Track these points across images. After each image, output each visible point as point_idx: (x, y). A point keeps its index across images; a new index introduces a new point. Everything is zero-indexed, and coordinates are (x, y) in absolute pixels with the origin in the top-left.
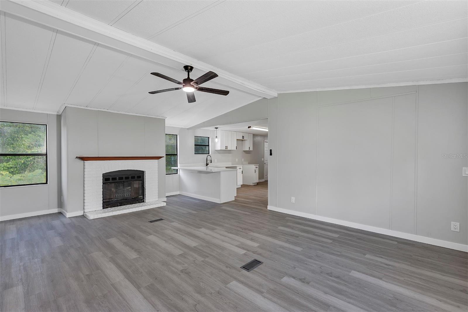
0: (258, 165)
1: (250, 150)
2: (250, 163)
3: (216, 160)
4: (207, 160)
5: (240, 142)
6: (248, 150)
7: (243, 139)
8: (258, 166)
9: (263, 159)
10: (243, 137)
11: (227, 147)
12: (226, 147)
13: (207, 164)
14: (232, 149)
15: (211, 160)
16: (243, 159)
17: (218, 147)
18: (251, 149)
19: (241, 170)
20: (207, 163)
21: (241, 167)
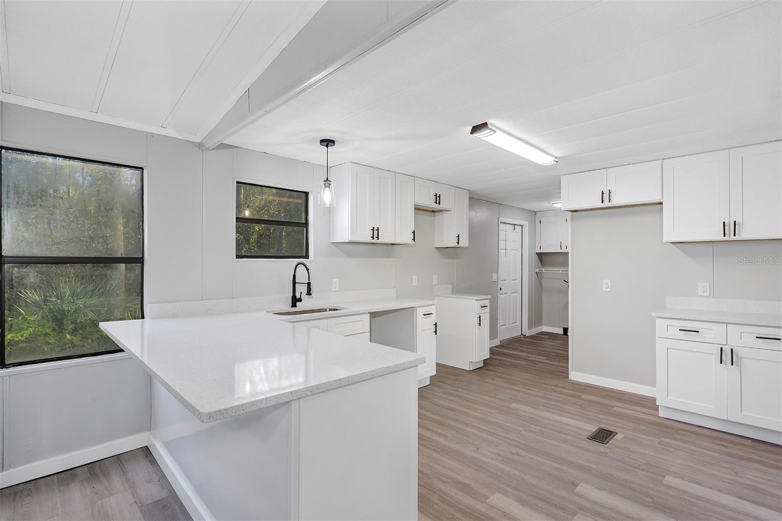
0: (490, 297)
1: (461, 245)
2: (460, 290)
3: (335, 281)
4: (294, 283)
5: (426, 218)
6: (454, 244)
7: (437, 207)
8: (487, 303)
9: (495, 276)
10: (438, 198)
11: (378, 230)
12: (375, 232)
13: (295, 301)
14: (397, 242)
15: (309, 284)
16: (435, 277)
17: (344, 234)
18: (464, 242)
19: (433, 319)
20: (294, 297)
21: (432, 309)
